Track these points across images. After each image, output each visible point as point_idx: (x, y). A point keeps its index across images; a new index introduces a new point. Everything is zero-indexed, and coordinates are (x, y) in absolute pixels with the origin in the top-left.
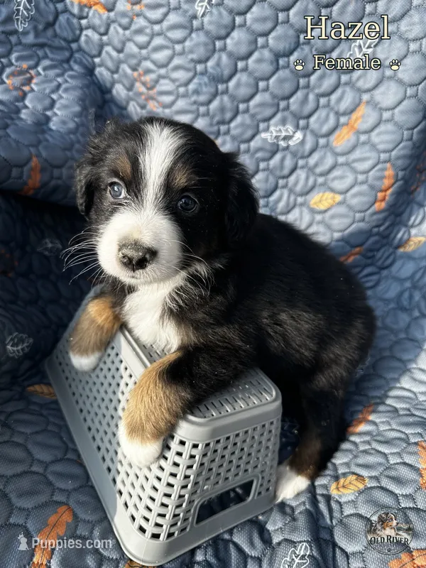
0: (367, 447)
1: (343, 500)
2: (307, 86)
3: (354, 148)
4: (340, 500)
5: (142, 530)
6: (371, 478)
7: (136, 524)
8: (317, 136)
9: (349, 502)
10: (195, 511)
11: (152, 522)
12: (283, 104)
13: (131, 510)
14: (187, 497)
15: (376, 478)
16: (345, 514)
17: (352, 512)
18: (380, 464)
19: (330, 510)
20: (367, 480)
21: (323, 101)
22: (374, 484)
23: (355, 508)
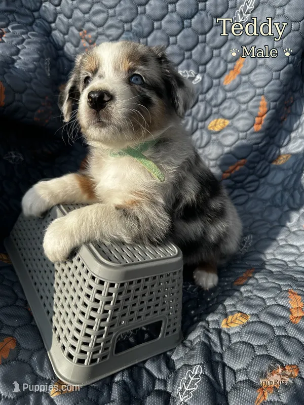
0: (250, 294)
1: (231, 332)
2: (204, 41)
3: (238, 86)
4: (229, 332)
5: (70, 356)
6: (252, 315)
7: (66, 352)
8: (212, 77)
9: (236, 333)
10: (114, 342)
11: (78, 350)
12: (187, 54)
13: (63, 341)
14: (106, 328)
15: (257, 315)
16: (233, 342)
17: (238, 340)
18: (259, 305)
19: (221, 339)
20: (249, 317)
21: (215, 52)
22: (255, 319)
23: (240, 337)
